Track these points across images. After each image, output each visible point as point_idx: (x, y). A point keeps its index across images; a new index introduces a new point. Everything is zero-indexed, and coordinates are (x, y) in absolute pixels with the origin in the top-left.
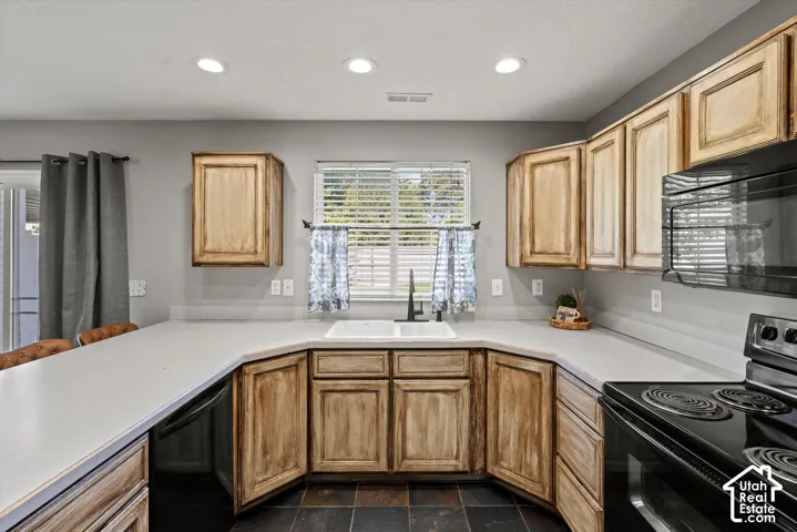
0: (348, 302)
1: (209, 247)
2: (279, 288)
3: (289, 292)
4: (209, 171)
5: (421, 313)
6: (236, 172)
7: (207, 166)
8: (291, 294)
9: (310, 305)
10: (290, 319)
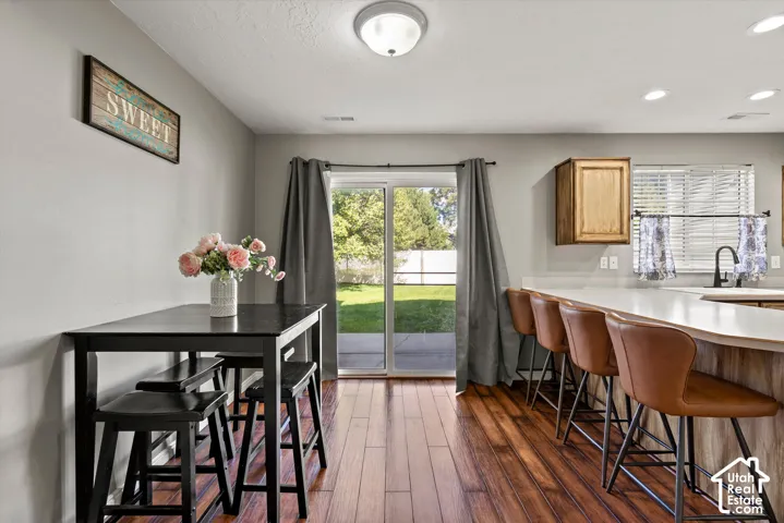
0: (674, 272)
1: (585, 230)
2: (606, 263)
3: (614, 266)
4: (585, 172)
5: (726, 281)
6: (605, 172)
7: (584, 168)
8: (616, 267)
9: (640, 274)
10: (616, 286)
